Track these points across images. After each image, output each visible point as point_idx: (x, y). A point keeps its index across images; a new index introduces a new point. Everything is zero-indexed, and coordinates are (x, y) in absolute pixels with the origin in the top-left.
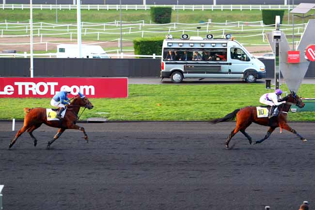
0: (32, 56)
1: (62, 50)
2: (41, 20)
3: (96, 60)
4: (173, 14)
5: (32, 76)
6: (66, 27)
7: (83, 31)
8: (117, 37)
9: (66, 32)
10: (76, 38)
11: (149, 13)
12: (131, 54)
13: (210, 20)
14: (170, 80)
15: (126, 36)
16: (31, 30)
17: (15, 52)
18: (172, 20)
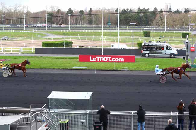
0: (102, 48)
1: (113, 46)
2: (106, 35)
3: (124, 49)
4: (151, 34)
5: (102, 55)
6: (114, 38)
7: (120, 39)
8: (131, 41)
9: (114, 39)
10: (118, 42)
11: (143, 34)
12: (136, 47)
13: (164, 36)
14: (144, 56)
15: (134, 41)
16: (102, 39)
17: (97, 46)
18: (150, 36)
